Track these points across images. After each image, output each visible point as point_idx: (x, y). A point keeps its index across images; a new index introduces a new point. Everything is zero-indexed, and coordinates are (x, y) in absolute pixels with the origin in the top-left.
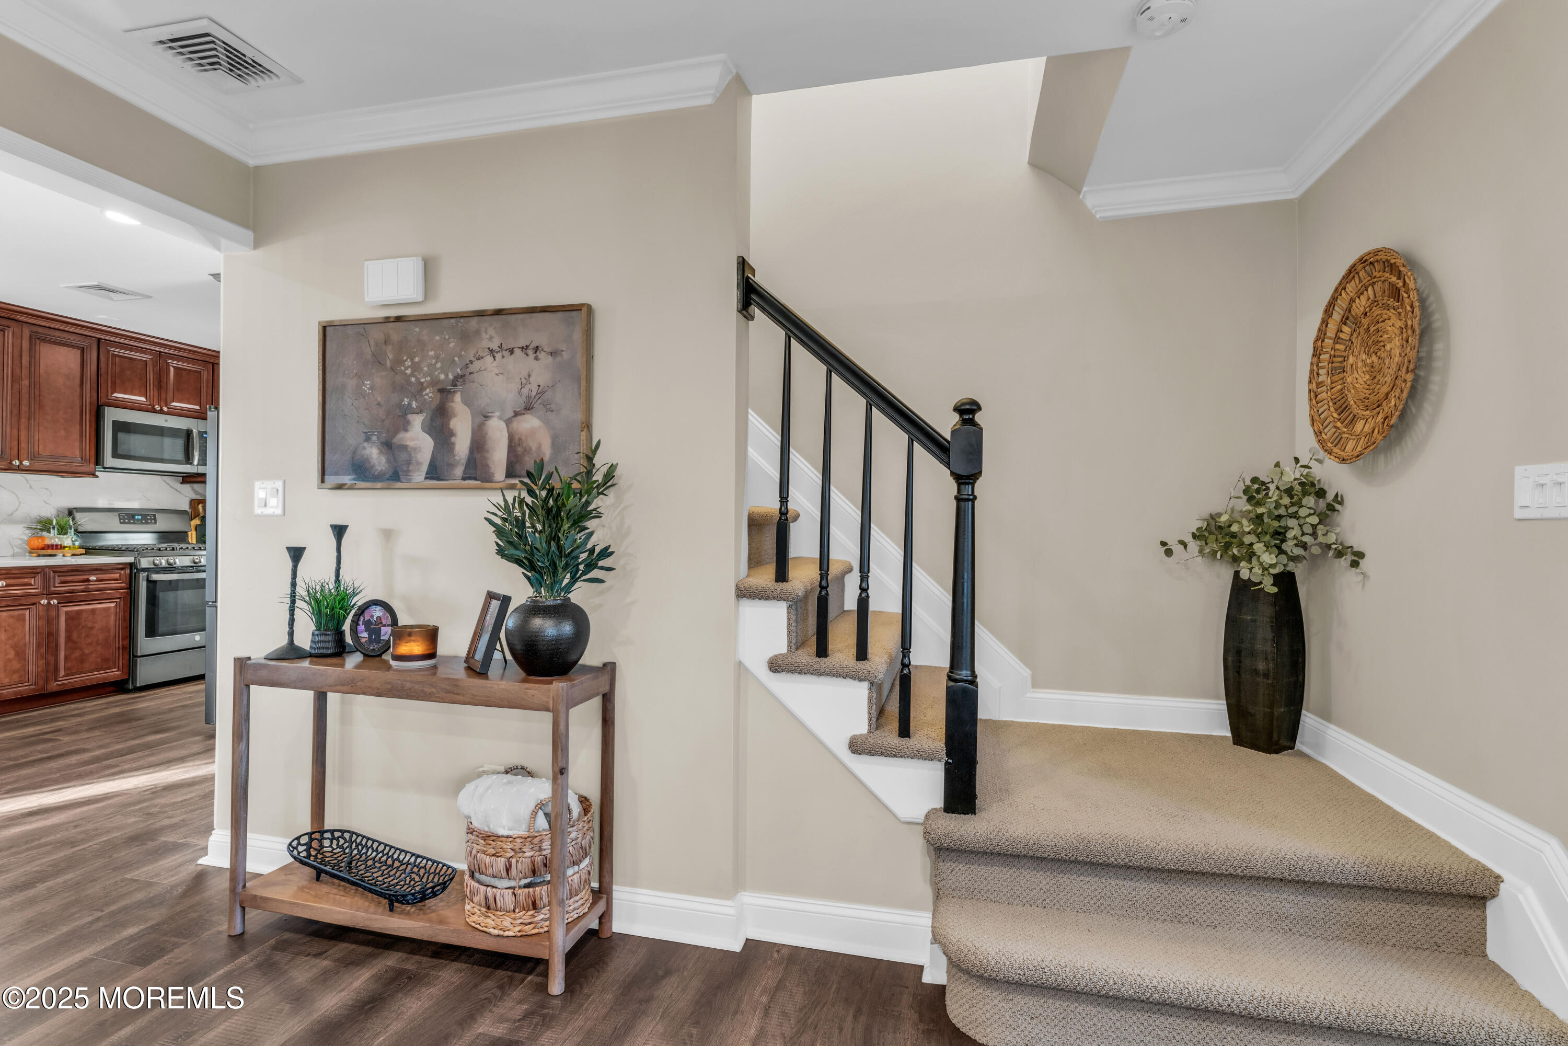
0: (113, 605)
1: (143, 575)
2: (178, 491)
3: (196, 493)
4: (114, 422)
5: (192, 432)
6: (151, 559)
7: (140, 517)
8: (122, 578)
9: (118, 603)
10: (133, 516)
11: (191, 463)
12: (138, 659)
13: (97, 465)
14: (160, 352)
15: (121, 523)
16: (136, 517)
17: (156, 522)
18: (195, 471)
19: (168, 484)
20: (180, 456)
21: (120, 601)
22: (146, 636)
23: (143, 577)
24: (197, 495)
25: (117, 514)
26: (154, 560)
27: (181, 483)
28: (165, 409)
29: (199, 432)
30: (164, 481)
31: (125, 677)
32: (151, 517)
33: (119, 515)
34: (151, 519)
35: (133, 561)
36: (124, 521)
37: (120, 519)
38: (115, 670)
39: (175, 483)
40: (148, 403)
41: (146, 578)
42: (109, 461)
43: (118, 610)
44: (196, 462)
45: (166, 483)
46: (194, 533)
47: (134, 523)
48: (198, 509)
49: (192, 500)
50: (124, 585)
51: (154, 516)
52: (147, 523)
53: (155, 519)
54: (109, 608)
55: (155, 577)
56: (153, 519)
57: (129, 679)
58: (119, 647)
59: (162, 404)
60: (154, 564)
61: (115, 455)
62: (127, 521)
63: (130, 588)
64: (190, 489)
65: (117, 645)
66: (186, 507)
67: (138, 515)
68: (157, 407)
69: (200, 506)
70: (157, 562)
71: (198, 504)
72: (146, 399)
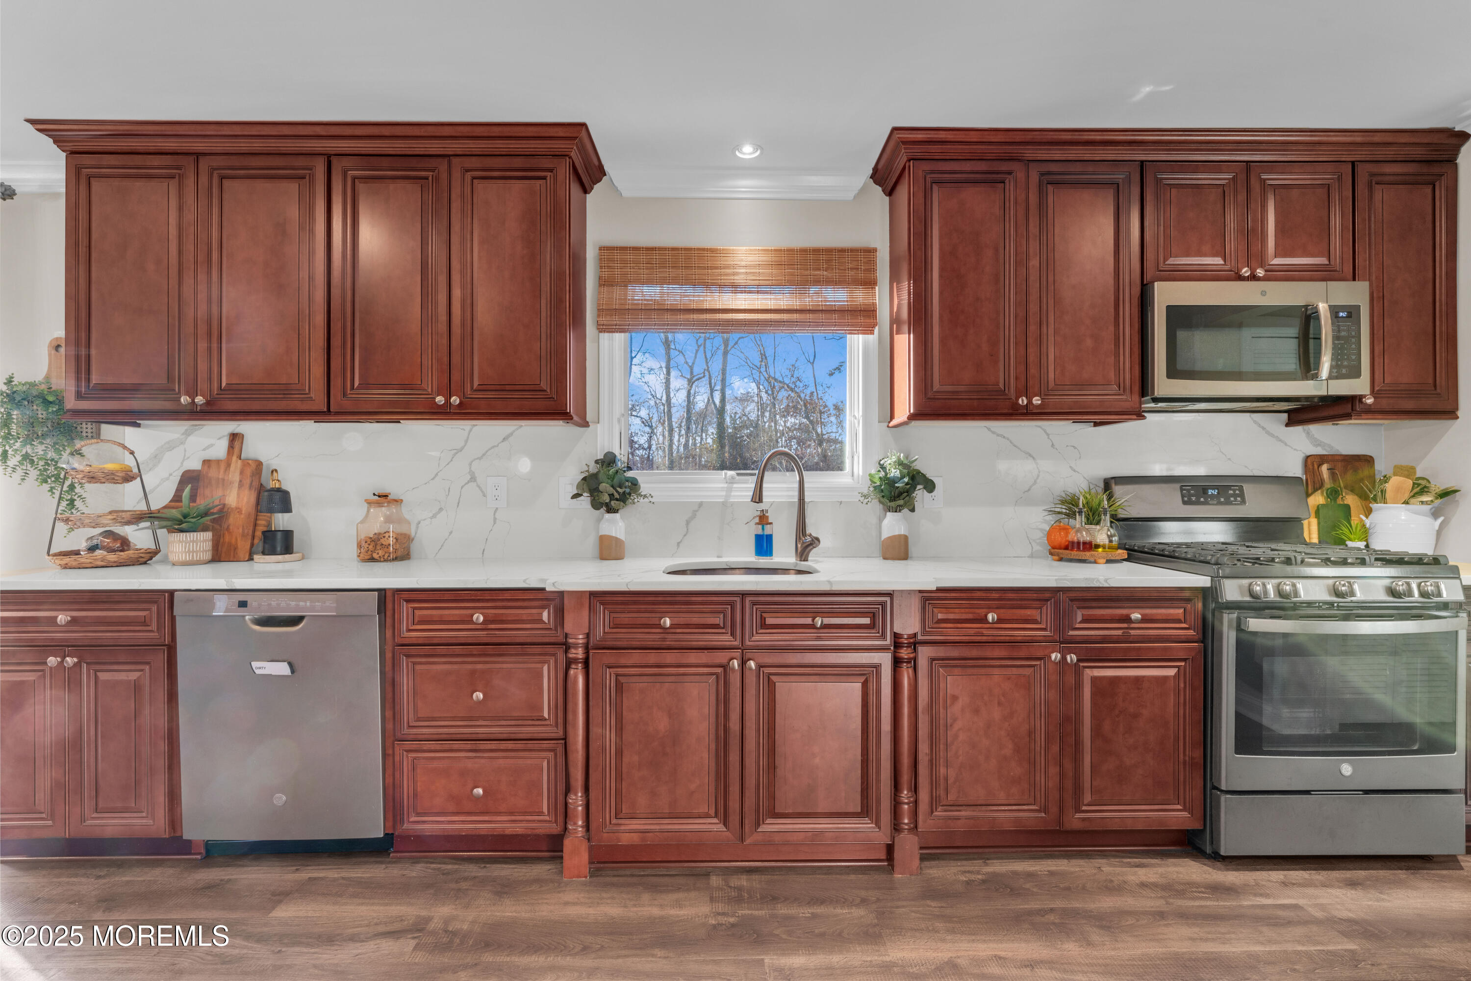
0: (1172, 672)
1: (1228, 619)
2: (1280, 440)
3: (1317, 443)
4: (1170, 309)
5: (1316, 311)
6: (1245, 582)
7: (1215, 492)
8: (1188, 618)
9: (1182, 669)
10: (1205, 490)
11: (1315, 377)
12: (1223, 798)
13: (1143, 396)
14: (1247, 162)
15: (1185, 503)
16: (1210, 492)
17: (1243, 502)
18: (1323, 392)
19: (1264, 428)
20: (1291, 363)
21: (1185, 666)
22: (1238, 750)
23: (1230, 621)
24: (1317, 446)
25: (1178, 486)
26: (1250, 584)
27: (1287, 425)
28: (1260, 272)
29: (1331, 308)
30: (1255, 422)
31: (1197, 826)
32: (1234, 490)
33: (1182, 490)
34: (1235, 496)
35: (1208, 584)
36: (1190, 499)
37: (1183, 496)
38: (1179, 807)
39: (1275, 423)
40: (1227, 267)
41: (1235, 625)
42: (1163, 385)
43: (1182, 685)
44: (1325, 371)
45: (1259, 425)
46: (1314, 522)
47: (1205, 503)
48: (1320, 474)
49: (1308, 457)
50: (1191, 632)
51: (1241, 489)
52: (1228, 503)
53: (1242, 495)
54: (1166, 678)
55: (1256, 624)
56: (1238, 496)
57: (1203, 831)
58: (1185, 762)
59: (1254, 264)
60: (1252, 594)
61: (1173, 372)
62: (1194, 499)
63: (1203, 640)
64: (1304, 435)
65: (1181, 756)
66: (1296, 470)
67: (1213, 487)
68: (1245, 272)
69: (1324, 468)
70: (1258, 589)
71: (1320, 465)
72: (1225, 261)
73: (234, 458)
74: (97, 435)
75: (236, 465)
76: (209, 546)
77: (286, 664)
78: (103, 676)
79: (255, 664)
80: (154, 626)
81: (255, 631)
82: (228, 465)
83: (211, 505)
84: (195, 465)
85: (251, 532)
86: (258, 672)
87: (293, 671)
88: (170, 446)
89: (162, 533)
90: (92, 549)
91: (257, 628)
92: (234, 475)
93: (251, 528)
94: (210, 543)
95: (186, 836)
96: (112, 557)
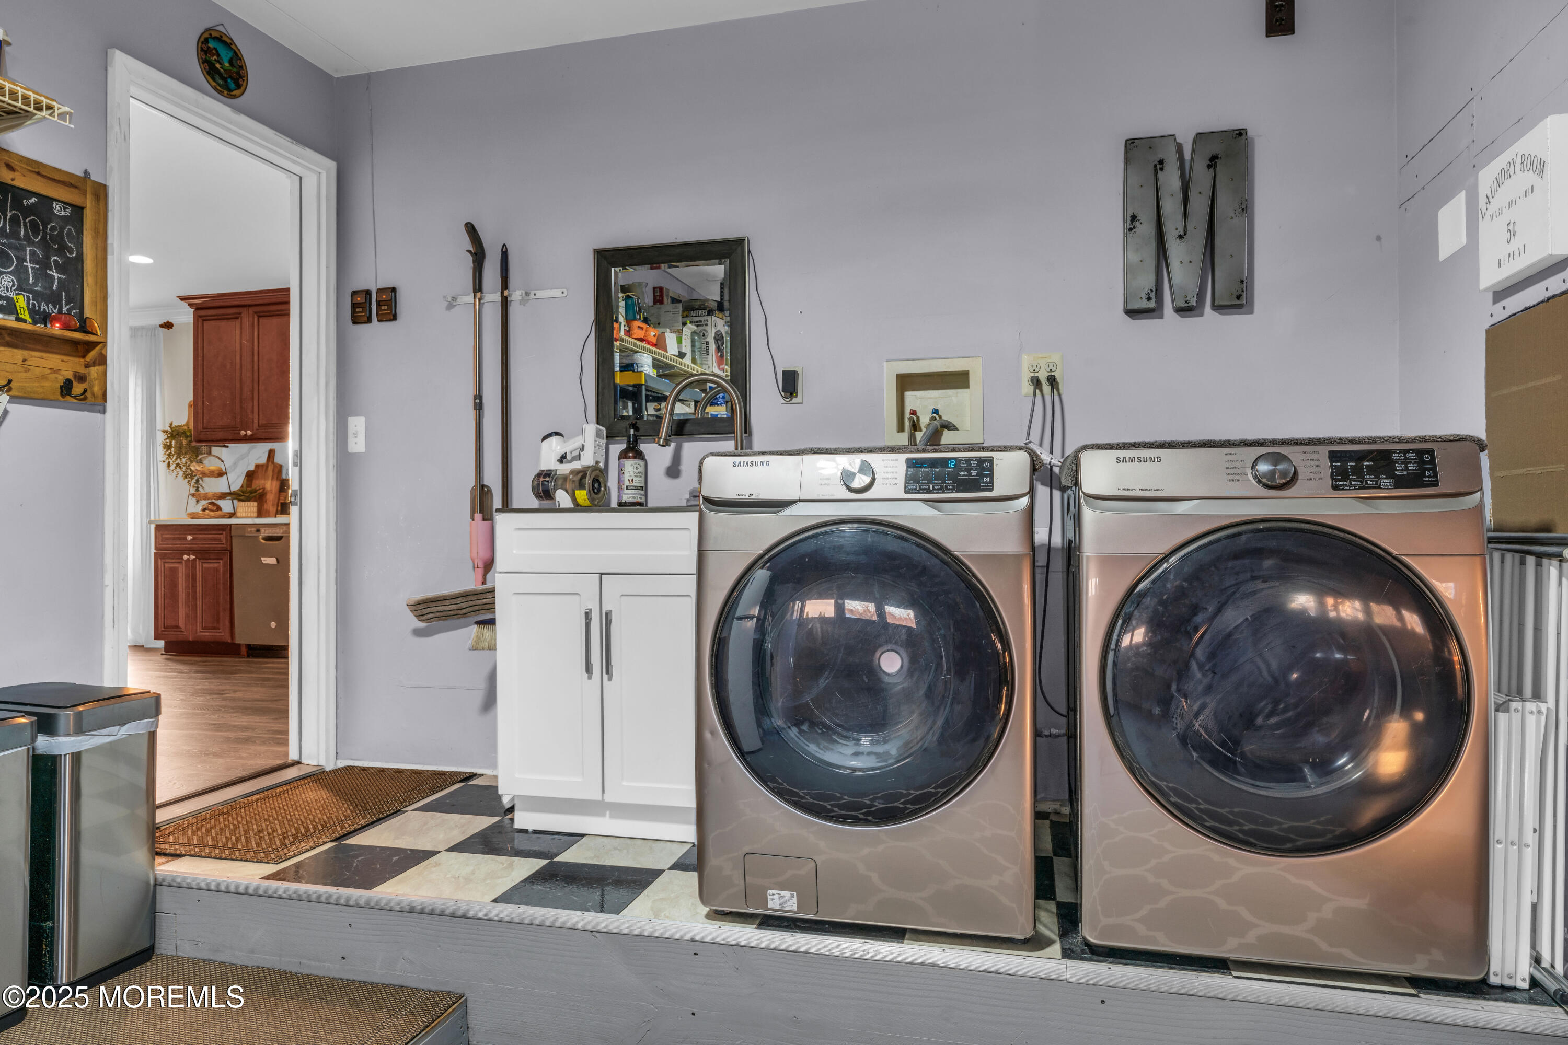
73: (270, 463)
74: (209, 453)
75: (271, 467)
76: (255, 509)
77: (275, 559)
78: (205, 565)
79: (263, 559)
80: (224, 542)
81: (262, 543)
82: (267, 467)
83: (258, 488)
84: (252, 468)
85: (276, 503)
86: (264, 562)
87: (278, 562)
88: (242, 458)
89: (235, 502)
90: (204, 510)
91: (263, 541)
92: (270, 472)
93: (277, 501)
94: (256, 508)
95: (237, 642)
96: (212, 514)
